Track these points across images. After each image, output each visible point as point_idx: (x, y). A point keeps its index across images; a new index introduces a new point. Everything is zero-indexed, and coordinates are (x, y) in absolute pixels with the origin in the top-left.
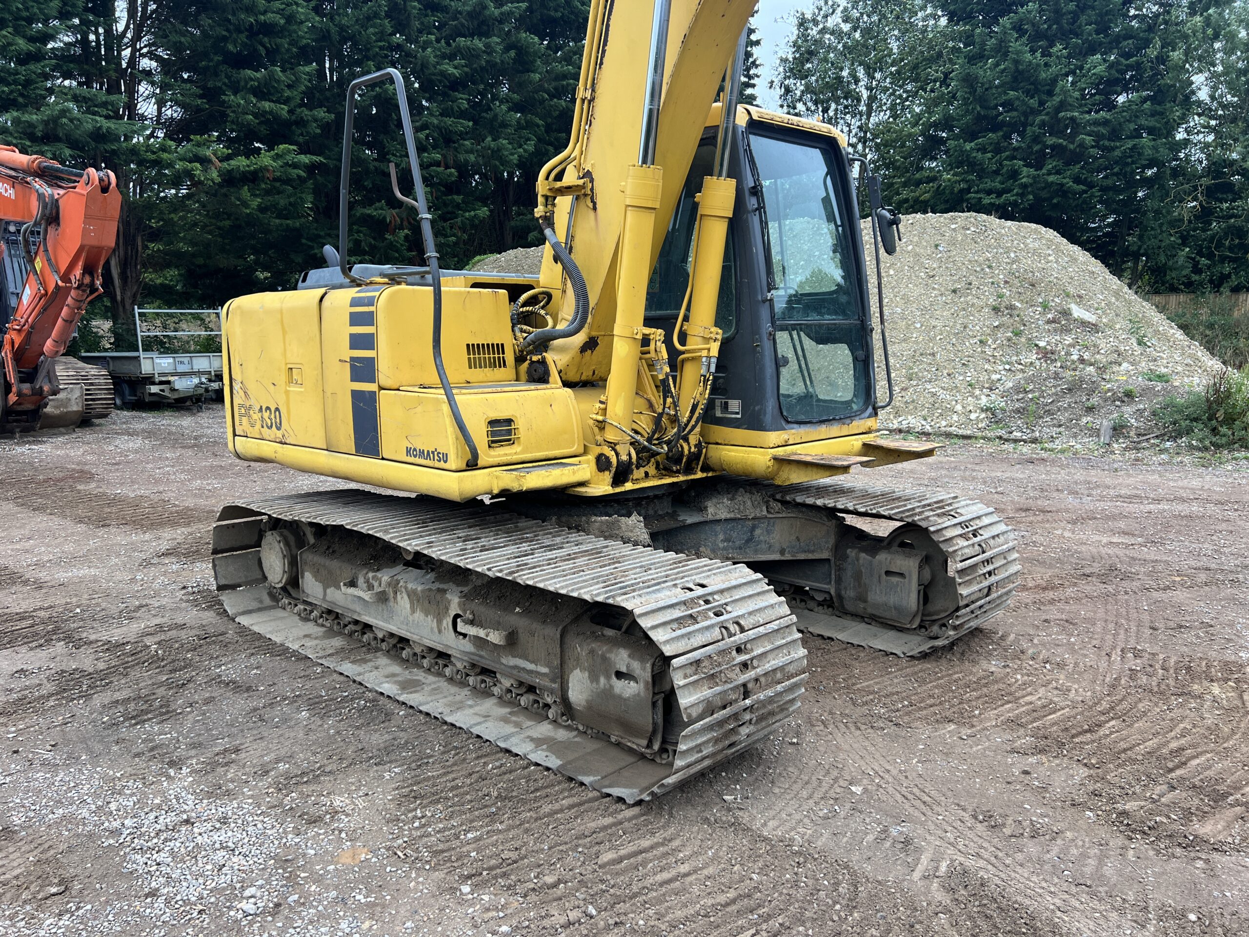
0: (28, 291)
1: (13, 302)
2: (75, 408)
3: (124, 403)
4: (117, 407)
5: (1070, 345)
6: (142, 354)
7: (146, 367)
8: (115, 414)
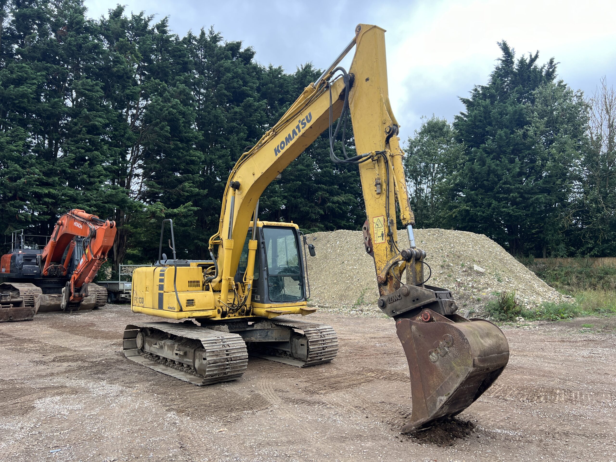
0: (82, 260)
1: (76, 263)
2: (93, 302)
3: (111, 301)
4: (108, 302)
5: (469, 281)
6: (120, 282)
7: (121, 287)
8: (107, 305)
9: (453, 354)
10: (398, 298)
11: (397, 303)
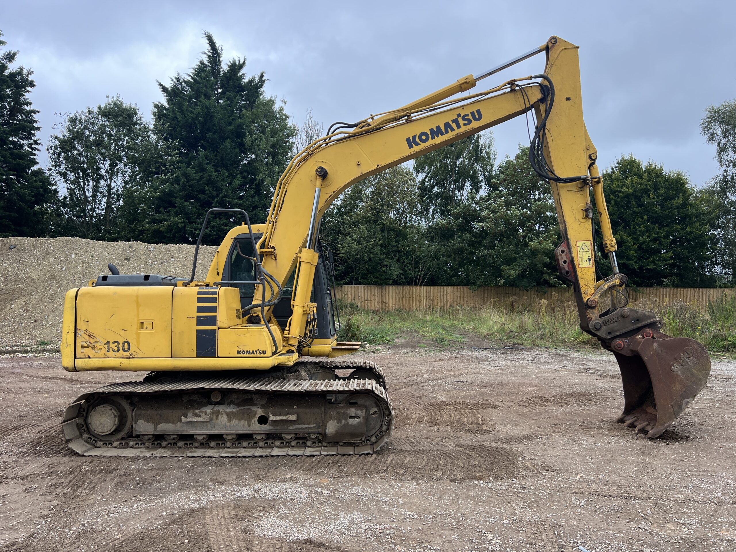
9: (693, 363)
10: (616, 320)
11: (615, 324)
